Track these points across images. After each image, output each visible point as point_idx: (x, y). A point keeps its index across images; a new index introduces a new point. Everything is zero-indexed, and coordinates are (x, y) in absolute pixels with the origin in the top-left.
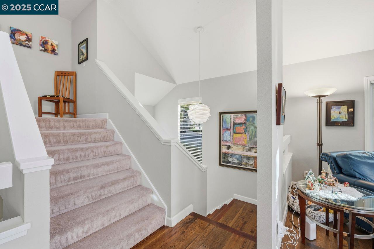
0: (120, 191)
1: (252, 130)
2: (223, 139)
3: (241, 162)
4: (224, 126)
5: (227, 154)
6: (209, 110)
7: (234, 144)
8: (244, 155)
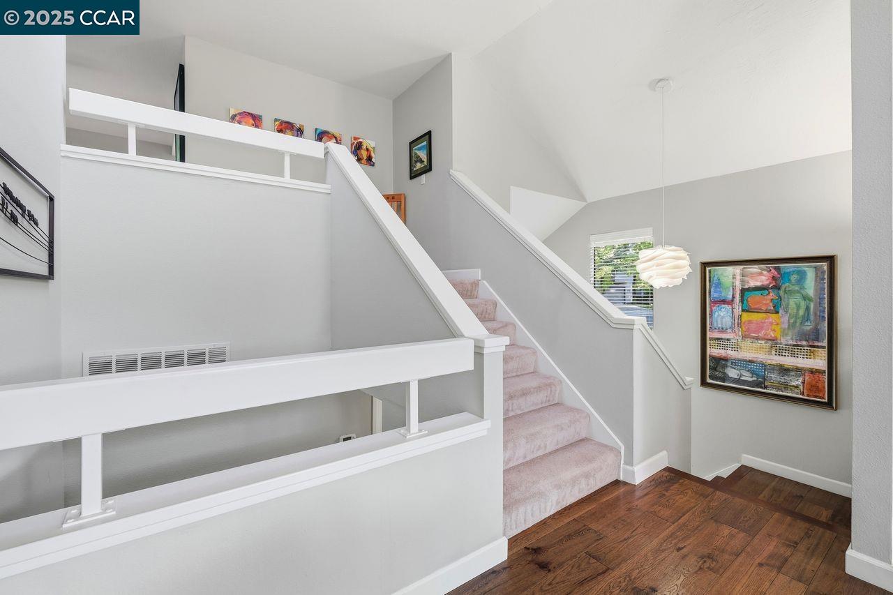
0: (533, 408)
1: (796, 304)
2: (711, 324)
3: (765, 379)
4: (715, 295)
5: (723, 359)
6: (688, 258)
7: (744, 337)
8: (774, 362)
